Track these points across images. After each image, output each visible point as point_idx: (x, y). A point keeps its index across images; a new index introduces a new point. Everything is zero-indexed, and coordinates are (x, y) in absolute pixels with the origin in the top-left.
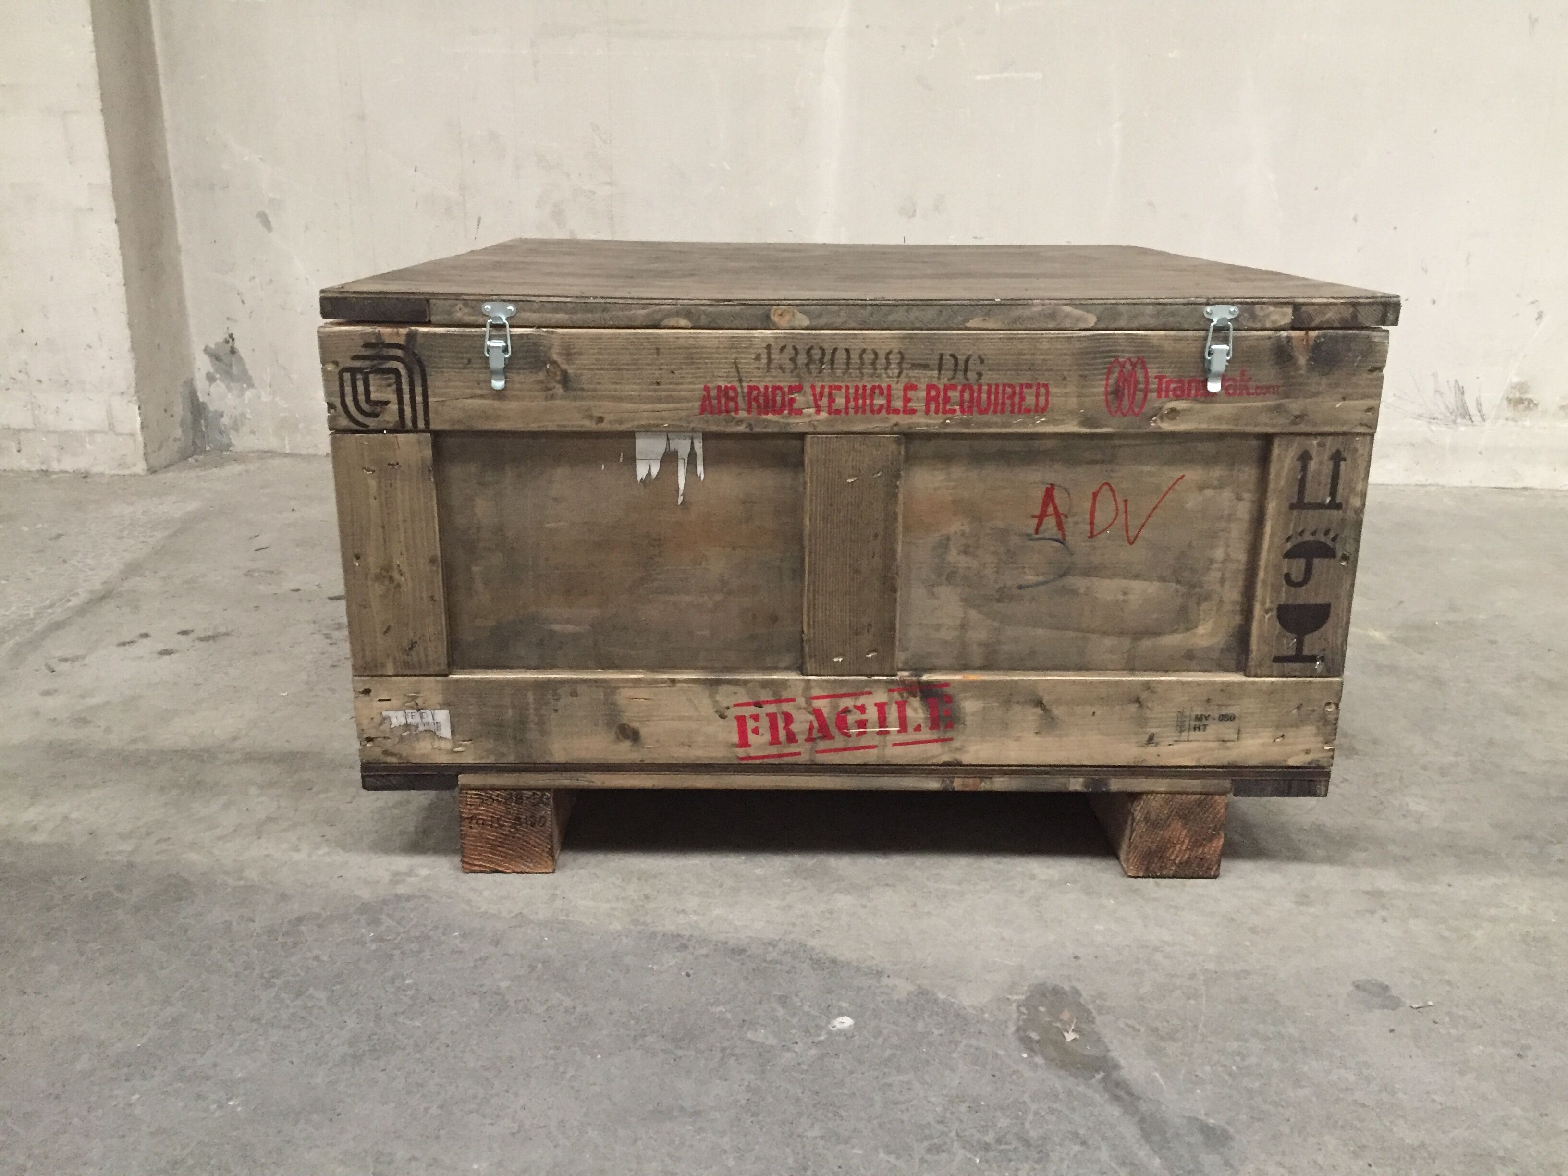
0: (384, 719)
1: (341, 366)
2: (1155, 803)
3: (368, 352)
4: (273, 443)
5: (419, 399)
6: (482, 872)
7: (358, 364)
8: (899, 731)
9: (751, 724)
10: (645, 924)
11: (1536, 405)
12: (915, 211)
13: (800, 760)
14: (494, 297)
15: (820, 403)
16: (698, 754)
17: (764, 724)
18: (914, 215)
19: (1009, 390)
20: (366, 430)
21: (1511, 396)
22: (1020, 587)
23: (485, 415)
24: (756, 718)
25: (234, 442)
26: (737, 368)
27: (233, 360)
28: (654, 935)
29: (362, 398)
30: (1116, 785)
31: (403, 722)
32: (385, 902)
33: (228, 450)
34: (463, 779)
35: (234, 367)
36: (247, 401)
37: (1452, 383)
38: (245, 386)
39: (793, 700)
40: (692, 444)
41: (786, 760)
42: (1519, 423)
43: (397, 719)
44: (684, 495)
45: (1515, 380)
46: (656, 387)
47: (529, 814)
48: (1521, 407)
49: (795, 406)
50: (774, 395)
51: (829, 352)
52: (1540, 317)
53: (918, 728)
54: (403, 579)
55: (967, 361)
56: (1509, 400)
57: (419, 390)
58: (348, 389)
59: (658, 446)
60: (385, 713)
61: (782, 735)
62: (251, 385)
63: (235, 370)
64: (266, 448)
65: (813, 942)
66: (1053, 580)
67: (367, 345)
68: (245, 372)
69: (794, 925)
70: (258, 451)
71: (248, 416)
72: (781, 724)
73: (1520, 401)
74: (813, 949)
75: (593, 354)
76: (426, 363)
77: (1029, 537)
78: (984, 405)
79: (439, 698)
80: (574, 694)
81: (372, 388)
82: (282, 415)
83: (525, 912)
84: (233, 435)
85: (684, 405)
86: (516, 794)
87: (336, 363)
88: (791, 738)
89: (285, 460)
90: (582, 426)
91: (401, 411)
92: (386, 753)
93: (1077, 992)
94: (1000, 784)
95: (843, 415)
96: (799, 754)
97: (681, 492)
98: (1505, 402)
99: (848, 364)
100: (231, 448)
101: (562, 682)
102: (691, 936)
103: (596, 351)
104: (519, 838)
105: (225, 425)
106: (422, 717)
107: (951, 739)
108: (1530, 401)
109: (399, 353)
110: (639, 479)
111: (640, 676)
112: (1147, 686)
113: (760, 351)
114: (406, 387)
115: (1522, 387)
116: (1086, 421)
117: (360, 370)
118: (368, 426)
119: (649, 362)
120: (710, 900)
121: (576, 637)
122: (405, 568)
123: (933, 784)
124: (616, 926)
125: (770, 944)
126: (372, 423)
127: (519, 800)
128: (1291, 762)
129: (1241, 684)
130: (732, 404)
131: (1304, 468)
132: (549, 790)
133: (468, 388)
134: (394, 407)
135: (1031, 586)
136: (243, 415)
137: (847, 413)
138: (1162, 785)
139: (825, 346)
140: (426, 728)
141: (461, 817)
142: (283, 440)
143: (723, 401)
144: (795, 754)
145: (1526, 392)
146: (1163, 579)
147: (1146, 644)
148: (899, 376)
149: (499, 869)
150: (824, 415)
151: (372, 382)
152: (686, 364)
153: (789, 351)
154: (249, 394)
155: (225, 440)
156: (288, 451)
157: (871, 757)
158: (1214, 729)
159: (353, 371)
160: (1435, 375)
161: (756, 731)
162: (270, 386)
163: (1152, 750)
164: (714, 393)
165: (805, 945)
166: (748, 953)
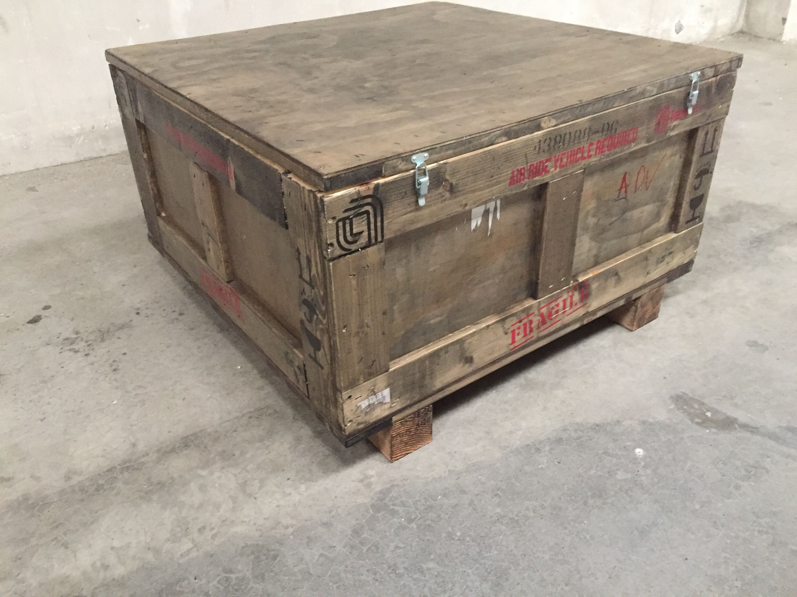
0: (358, 407)
1: (338, 218)
2: (644, 298)
3: (354, 204)
5: (379, 224)
6: (400, 458)
7: (346, 214)
8: (570, 309)
9: (517, 332)
10: (507, 447)
13: (534, 339)
14: (417, 151)
15: (557, 164)
16: (496, 355)
17: (522, 330)
19: (625, 134)
20: (351, 252)
22: (611, 224)
23: (412, 222)
24: (519, 328)
26: (526, 157)
28: (517, 450)
29: (348, 234)
30: (634, 296)
31: (367, 404)
34: (394, 418)
39: (533, 313)
40: (496, 202)
41: (529, 341)
43: (364, 404)
44: (491, 231)
46: (491, 179)
47: (422, 420)
49: (548, 169)
50: (540, 166)
51: (563, 136)
53: (576, 304)
54: (369, 329)
55: (612, 125)
57: (379, 219)
58: (341, 232)
59: (481, 209)
60: (358, 405)
61: (528, 331)
65: (578, 420)
66: (621, 216)
67: (352, 201)
69: (560, 415)
72: (528, 326)
74: (582, 423)
75: (465, 170)
76: (383, 202)
77: (616, 201)
78: (615, 145)
79: (385, 384)
80: (446, 352)
81: (354, 226)
83: (450, 468)
85: (502, 184)
86: (417, 414)
87: (334, 218)
88: (531, 330)
90: (457, 212)
91: (369, 234)
92: (359, 424)
94: (599, 314)
95: (565, 167)
96: (533, 336)
97: (489, 230)
99: (570, 140)
101: (441, 349)
102: (532, 443)
103: (466, 168)
104: (418, 433)
106: (376, 397)
107: (586, 304)
109: (369, 200)
110: (472, 229)
111: (475, 330)
112: (650, 251)
113: (536, 145)
114: (372, 220)
116: (648, 141)
117: (348, 218)
118: (350, 250)
119: (489, 166)
120: (513, 421)
121: (441, 322)
122: (370, 324)
123: (577, 326)
124: (498, 454)
126: (353, 247)
127: (419, 416)
128: (685, 262)
129: (676, 237)
130: (522, 177)
131: (706, 137)
132: (430, 405)
133: (405, 209)
134: (366, 234)
135: (614, 222)
137: (566, 166)
138: (647, 290)
139: (562, 134)
140: (379, 402)
141: (392, 437)
143: (519, 176)
144: (531, 337)
146: (654, 202)
147: (646, 232)
148: (587, 140)
149: (408, 452)
150: (558, 170)
151: (354, 223)
152: (505, 161)
153: (548, 141)
157: (558, 325)
158: (667, 259)
159: (343, 220)
161: (518, 334)
163: (649, 276)
164: (516, 173)
165: (577, 423)
166: (564, 439)
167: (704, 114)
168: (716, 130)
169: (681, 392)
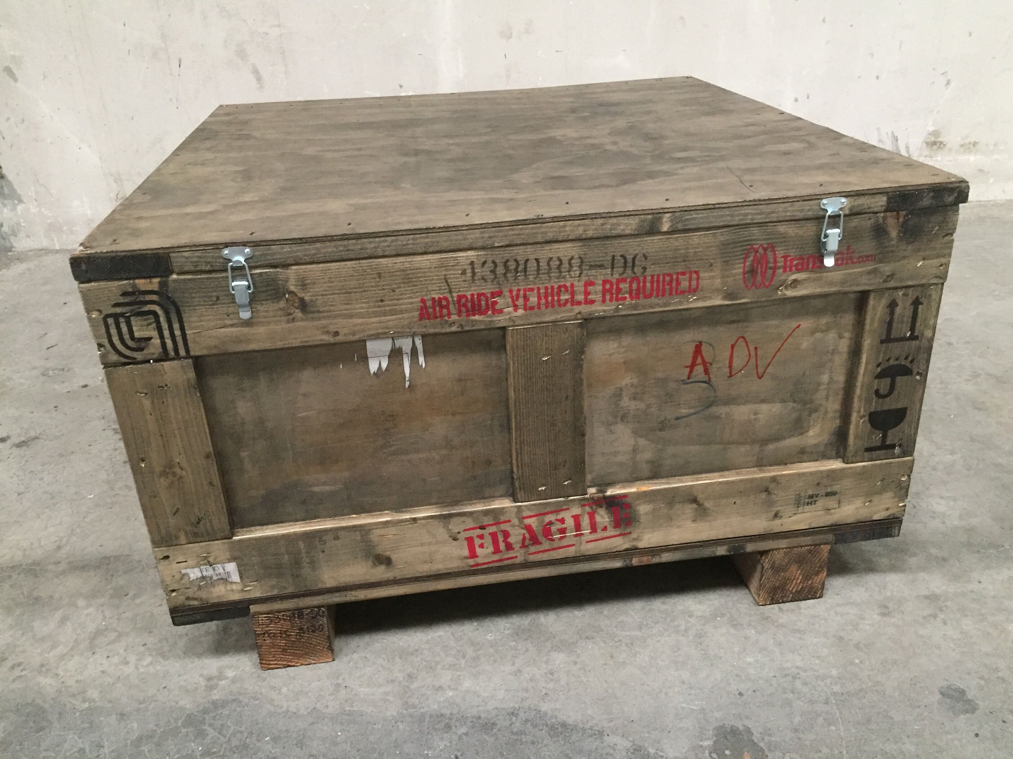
0: (184, 575)
1: (105, 313)
2: (778, 556)
3: (127, 299)
4: (45, 243)
5: (177, 333)
6: (277, 668)
7: (118, 310)
8: (590, 533)
9: (477, 542)
10: (414, 706)
11: (944, 145)
12: (511, 34)
13: (517, 561)
14: (231, 244)
15: (516, 303)
16: (439, 567)
17: (488, 541)
18: (510, 37)
19: (668, 279)
20: (134, 362)
21: (928, 140)
22: (677, 419)
23: (238, 340)
24: (481, 537)
25: (14, 245)
26: (447, 282)
27: (4, 184)
28: (423, 716)
29: (127, 337)
30: (750, 548)
31: (199, 575)
32: (205, 711)
33: (11, 251)
34: (253, 608)
35: (5, 188)
36: (19, 213)
37: (890, 134)
38: (16, 202)
39: (509, 521)
40: (413, 341)
41: (506, 562)
42: (934, 159)
43: (194, 574)
44: (409, 380)
45: (931, 129)
46: (381, 304)
47: (309, 624)
48: (935, 147)
49: (497, 307)
50: (479, 301)
51: (522, 262)
52: (948, 83)
53: (605, 529)
54: (184, 472)
55: (634, 259)
56: (927, 143)
57: (176, 326)
58: (113, 331)
59: (386, 346)
60: (183, 571)
61: (502, 546)
62: (21, 201)
63: (6, 191)
64: (40, 247)
65: (545, 707)
66: (702, 410)
67: (125, 294)
68: (13, 191)
69: (527, 690)
70: (34, 250)
71: (23, 224)
72: (501, 538)
73: (934, 143)
74: (546, 714)
75: (325, 283)
76: (179, 304)
77: (684, 382)
78: (648, 292)
79: (228, 555)
80: (337, 538)
81: (134, 328)
82: (48, 221)
83: (318, 706)
84: (12, 239)
85: (406, 315)
86: (299, 612)
87: (100, 311)
88: (509, 547)
89: (57, 256)
90: (321, 340)
91: (164, 344)
92: (188, 598)
93: (748, 731)
94: (666, 557)
95: (536, 310)
96: (516, 557)
97: (407, 379)
98: (925, 145)
99: (538, 269)
100: (13, 249)
101: (326, 531)
102: (451, 714)
103: (326, 280)
104: (304, 642)
105: (5, 233)
106: (214, 570)
107: (630, 533)
108: (941, 143)
109: (155, 297)
110: (372, 372)
111: (389, 519)
112: (774, 479)
113: (465, 267)
114: (165, 325)
115: (936, 133)
116: (729, 296)
117: (122, 315)
118: (135, 359)
119: (373, 284)
120: (459, 673)
121: (333, 494)
122: (184, 464)
123: (618, 564)
124: (392, 712)
125: (513, 713)
126: (139, 356)
127: (301, 616)
128: (876, 517)
129: (842, 470)
130: (445, 311)
131: (892, 313)
132: (323, 606)
133: (220, 319)
134: (157, 341)
135: (684, 417)
136: (18, 224)
137: (539, 308)
138: (783, 543)
139: (519, 258)
140: (219, 577)
141: (255, 634)
142: (53, 240)
143: (437, 309)
144: (512, 558)
145: (938, 137)
146: (783, 401)
147: (771, 447)
148: (579, 276)
149: (290, 664)
150: (521, 312)
151: (133, 323)
152: (404, 283)
153: (490, 265)
154: (20, 208)
155: (8, 244)
156: (58, 248)
157: (571, 552)
158: (821, 503)
159: (116, 317)
160: (878, 129)
161: (482, 546)
162: (36, 201)
163: (778, 522)
164: (429, 303)
165: (539, 711)
166: (498, 727)
167: (874, 272)
168: (917, 303)
169: (744, 726)
